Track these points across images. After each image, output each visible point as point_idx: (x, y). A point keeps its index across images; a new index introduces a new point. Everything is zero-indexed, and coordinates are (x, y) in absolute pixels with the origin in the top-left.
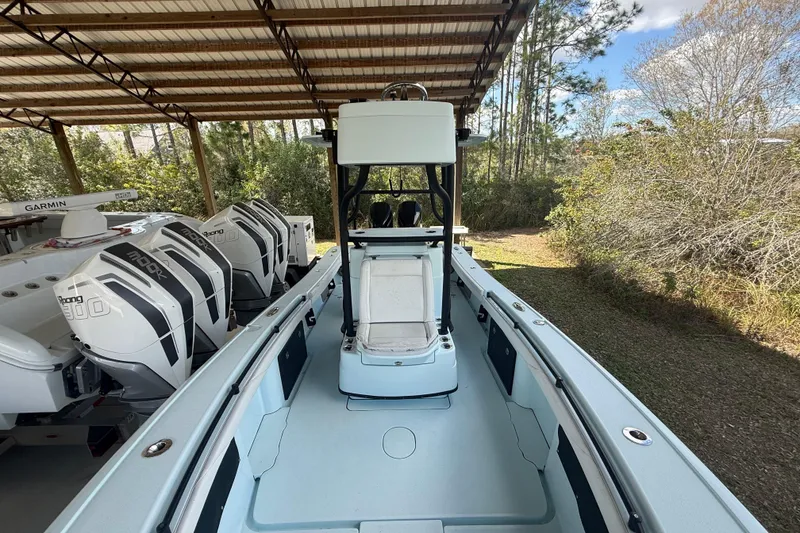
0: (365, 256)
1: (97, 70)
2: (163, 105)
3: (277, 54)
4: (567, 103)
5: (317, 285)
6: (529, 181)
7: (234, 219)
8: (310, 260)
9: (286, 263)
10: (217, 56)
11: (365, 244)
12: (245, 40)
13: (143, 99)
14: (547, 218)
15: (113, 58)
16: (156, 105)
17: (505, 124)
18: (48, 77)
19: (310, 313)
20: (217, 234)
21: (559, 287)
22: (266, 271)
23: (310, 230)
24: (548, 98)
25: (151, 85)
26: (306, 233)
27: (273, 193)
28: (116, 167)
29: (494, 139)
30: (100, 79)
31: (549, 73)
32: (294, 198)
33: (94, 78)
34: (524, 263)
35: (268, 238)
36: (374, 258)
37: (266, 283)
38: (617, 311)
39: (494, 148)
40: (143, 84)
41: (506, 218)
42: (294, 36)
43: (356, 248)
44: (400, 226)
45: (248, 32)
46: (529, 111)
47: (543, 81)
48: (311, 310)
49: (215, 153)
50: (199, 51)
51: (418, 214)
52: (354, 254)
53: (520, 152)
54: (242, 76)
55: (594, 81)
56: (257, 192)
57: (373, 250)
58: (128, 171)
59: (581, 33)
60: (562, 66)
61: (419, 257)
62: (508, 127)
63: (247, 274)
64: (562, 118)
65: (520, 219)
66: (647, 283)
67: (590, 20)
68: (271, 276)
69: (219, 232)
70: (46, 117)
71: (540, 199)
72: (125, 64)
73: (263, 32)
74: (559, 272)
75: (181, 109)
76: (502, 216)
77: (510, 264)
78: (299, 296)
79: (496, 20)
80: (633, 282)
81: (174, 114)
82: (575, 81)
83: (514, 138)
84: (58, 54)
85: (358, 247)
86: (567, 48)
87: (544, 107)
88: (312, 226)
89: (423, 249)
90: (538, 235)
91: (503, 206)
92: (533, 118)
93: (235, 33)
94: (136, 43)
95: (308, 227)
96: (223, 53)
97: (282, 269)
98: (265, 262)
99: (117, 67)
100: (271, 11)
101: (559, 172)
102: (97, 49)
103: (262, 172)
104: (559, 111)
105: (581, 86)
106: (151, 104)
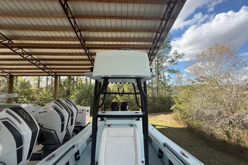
0: (105, 125)
1: (29, 60)
2: (47, 71)
3: (86, 57)
4: (168, 76)
5: (83, 138)
6: (162, 97)
7: (53, 106)
8: (86, 124)
9: (74, 125)
10: (67, 57)
11: (105, 119)
12: (77, 53)
13: (42, 69)
14: (171, 109)
15: (35, 57)
16: (45, 70)
17: (152, 81)
18: (13, 61)
19: (78, 153)
20: (44, 113)
21: (184, 136)
22: (62, 130)
23: (89, 112)
24: (164, 74)
25: (45, 65)
26: (87, 113)
27: (79, 99)
28: (31, 90)
29: (150, 85)
30: (30, 63)
31: (163, 68)
32: (86, 101)
33: (28, 62)
34: (167, 126)
35: (66, 114)
36: (109, 126)
37: (61, 136)
38: (211, 148)
39: (150, 87)
40: (42, 64)
41: (156, 109)
42: (91, 53)
43: (101, 120)
44: (121, 110)
45: (77, 51)
46: (159, 78)
47: (162, 70)
48: (78, 151)
49: (64, 87)
50: (62, 55)
51: (128, 106)
52: (100, 123)
53: (157, 89)
54: (74, 63)
55: (176, 70)
56: (74, 99)
57: (109, 122)
58: (34, 91)
59: (170, 59)
60: (166, 67)
61: (132, 126)
62: (153, 81)
63: (53, 132)
64: (168, 80)
65: (161, 109)
66: (216, 134)
67: (171, 57)
68: (65, 132)
69: (45, 112)
70: (9, 73)
71: (167, 103)
72: (39, 59)
73: (82, 51)
74: (181, 130)
75: (54, 72)
76: (155, 108)
77: (162, 126)
78: (71, 145)
79: (150, 50)
80: (212, 134)
81: (51, 74)
82: (171, 70)
83: (155, 84)
84: (18, 55)
85: (102, 120)
86: (166, 63)
87: (163, 77)
88: (89, 110)
89: (134, 121)
90: (169, 115)
91: (155, 105)
92: (160, 79)
93: (74, 51)
94: (43, 53)
95: (88, 111)
96: (69, 56)
97: (71, 128)
98: (63, 126)
99: (35, 59)
100: (85, 44)
101: (171, 94)
102: (30, 54)
103: (77, 92)
104: (167, 78)
105: (172, 71)
106: (43, 70)
